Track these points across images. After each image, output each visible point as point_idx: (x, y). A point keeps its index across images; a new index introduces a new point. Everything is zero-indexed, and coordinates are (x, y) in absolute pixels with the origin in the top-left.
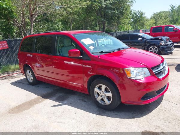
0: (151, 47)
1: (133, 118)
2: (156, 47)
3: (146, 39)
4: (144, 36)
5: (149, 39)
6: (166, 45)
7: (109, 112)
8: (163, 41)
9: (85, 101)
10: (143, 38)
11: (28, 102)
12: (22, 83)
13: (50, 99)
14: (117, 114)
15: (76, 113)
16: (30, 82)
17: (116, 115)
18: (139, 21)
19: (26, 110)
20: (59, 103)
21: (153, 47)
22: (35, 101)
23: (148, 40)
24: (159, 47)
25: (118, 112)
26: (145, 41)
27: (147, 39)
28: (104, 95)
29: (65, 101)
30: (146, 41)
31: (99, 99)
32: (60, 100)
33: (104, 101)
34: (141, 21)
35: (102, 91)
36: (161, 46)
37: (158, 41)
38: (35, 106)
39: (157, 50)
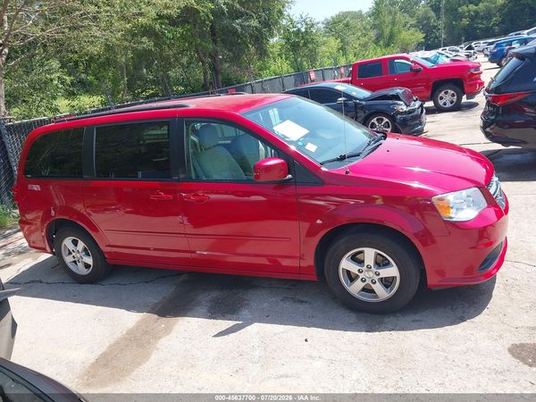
0: (374, 120)
1: (462, 319)
2: (386, 120)
3: (356, 99)
4: (349, 92)
5: (365, 99)
6: (410, 112)
7: (392, 317)
8: (401, 103)
9: (302, 302)
10: (349, 97)
11: (124, 338)
12: (41, 282)
13: (189, 314)
14: (417, 317)
15: (306, 340)
16: (80, 273)
17: (413, 321)
18: (305, 44)
19: (140, 364)
20: (231, 323)
21: (377, 120)
22: (146, 333)
23: (364, 103)
24: (392, 118)
25: (416, 313)
26: (355, 103)
27: (360, 100)
28: (371, 274)
29: (245, 312)
30: (359, 104)
31: (355, 288)
32: (228, 313)
33: (372, 291)
34: (310, 46)
35: (366, 264)
36: (399, 116)
37: (390, 102)
38: (158, 345)
39: (389, 127)
